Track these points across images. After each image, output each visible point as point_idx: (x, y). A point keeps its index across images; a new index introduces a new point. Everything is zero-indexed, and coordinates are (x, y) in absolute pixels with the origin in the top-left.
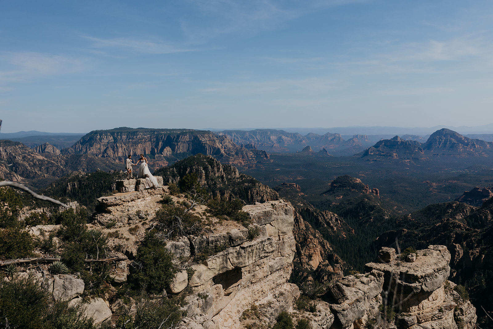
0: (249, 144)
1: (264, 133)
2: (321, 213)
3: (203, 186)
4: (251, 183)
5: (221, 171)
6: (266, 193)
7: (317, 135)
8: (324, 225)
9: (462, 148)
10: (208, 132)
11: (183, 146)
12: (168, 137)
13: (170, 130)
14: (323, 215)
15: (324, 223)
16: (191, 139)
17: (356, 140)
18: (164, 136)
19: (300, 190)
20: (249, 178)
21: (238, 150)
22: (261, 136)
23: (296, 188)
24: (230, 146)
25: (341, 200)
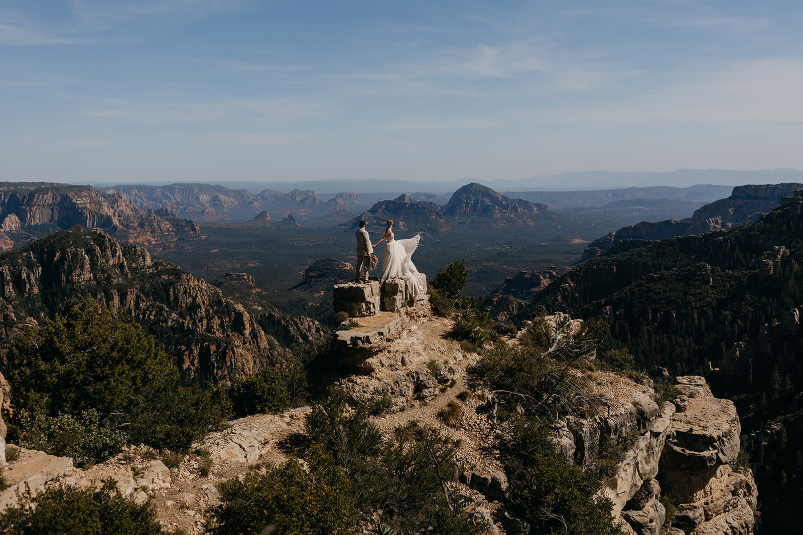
0: (161, 209)
1: (189, 190)
2: (293, 321)
3: (86, 283)
4: (173, 274)
5: (119, 255)
6: (201, 291)
7: (278, 194)
8: (299, 339)
9: (498, 213)
10: (88, 188)
11: (42, 214)
12: (11, 196)
13: (15, 184)
14: (296, 324)
15: (298, 336)
16: (57, 200)
17: (340, 201)
18: (4, 194)
19: (254, 284)
20: (169, 266)
21: (143, 219)
22: (183, 194)
23: (248, 281)
24: (129, 212)
25: (322, 298)
